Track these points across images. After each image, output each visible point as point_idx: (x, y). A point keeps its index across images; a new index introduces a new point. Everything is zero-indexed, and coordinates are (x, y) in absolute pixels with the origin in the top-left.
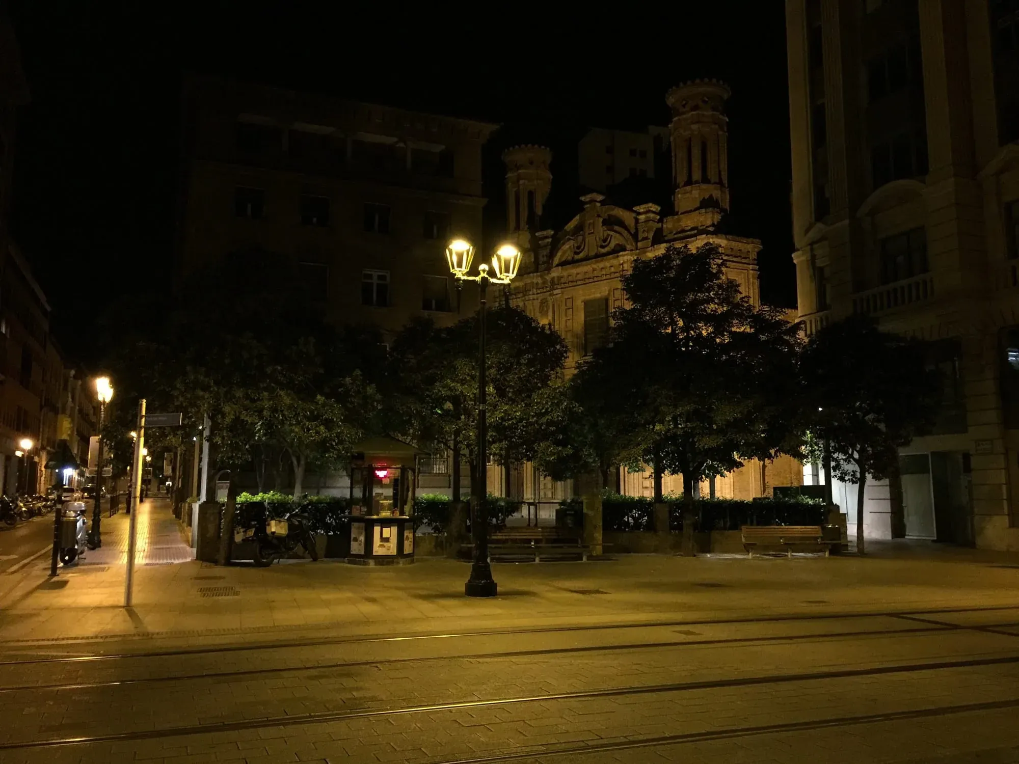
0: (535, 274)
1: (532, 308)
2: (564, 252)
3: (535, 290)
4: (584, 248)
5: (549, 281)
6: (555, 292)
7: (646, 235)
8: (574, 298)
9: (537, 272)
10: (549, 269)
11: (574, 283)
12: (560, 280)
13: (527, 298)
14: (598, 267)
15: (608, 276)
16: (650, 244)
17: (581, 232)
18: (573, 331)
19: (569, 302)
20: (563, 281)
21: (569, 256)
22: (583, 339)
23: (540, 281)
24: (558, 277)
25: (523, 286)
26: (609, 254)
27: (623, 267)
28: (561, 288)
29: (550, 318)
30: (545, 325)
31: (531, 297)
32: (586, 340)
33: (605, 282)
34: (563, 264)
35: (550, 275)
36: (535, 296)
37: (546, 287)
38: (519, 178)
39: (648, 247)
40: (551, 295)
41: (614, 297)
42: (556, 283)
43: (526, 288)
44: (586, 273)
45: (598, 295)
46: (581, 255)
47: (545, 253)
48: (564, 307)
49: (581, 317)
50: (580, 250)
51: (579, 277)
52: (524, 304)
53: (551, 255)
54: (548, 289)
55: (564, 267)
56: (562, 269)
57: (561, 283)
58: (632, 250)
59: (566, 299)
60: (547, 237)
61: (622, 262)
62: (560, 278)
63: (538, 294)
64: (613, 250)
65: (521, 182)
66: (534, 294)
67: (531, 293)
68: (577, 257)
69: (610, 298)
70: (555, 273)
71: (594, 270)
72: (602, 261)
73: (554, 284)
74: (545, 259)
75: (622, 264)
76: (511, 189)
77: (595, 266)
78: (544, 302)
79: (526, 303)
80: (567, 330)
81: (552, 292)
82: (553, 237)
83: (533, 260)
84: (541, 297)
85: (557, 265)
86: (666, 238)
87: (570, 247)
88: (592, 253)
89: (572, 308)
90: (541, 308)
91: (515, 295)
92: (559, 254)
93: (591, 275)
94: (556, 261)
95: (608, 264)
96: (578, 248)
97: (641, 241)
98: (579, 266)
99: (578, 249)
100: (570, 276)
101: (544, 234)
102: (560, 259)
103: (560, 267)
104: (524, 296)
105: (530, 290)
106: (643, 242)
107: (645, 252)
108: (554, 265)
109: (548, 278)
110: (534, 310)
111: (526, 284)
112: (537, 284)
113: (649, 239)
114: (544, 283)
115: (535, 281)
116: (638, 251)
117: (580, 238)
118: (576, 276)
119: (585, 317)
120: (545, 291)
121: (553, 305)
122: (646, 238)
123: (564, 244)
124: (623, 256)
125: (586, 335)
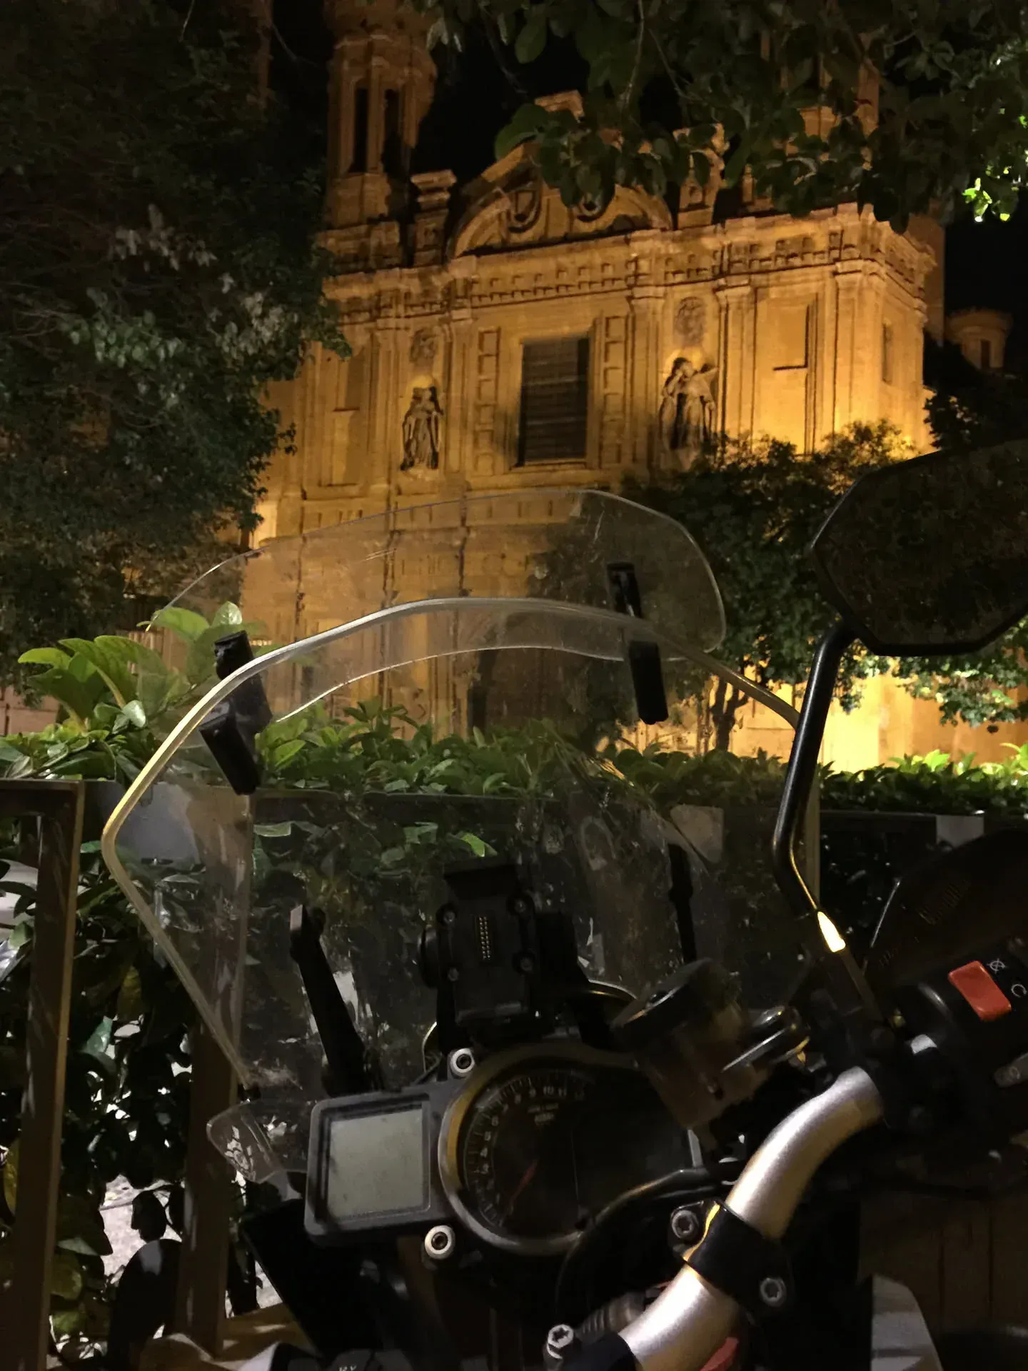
0: (406, 271)
1: (392, 347)
2: (484, 226)
3: (401, 309)
4: (537, 217)
5: (440, 290)
6: (456, 314)
7: (698, 198)
8: (503, 333)
9: (410, 264)
10: (442, 261)
11: (504, 296)
12: (471, 287)
13: (380, 322)
14: (573, 263)
15: (597, 287)
16: (709, 218)
17: (529, 184)
18: (495, 406)
19: (490, 343)
20: (476, 290)
21: (493, 235)
22: (517, 426)
23: (415, 287)
24: (465, 280)
25: (370, 299)
26: (599, 235)
27: (637, 267)
28: (473, 308)
29: (438, 373)
30: (423, 390)
31: (392, 323)
32: (523, 427)
33: (588, 298)
34: (480, 251)
35: (445, 274)
36: (402, 323)
37: (432, 304)
38: (370, 50)
39: (705, 226)
40: (442, 322)
41: (607, 335)
42: (460, 293)
43: (379, 300)
44: (537, 276)
45: (566, 330)
46: (528, 236)
47: (432, 226)
48: (474, 352)
49: (514, 377)
50: (526, 223)
51: (521, 284)
52: (372, 337)
53: (450, 230)
54: (436, 307)
55: (483, 257)
56: (478, 263)
57: (473, 296)
58: (663, 230)
59: (482, 335)
60: (438, 189)
61: (634, 255)
62: (469, 284)
63: (408, 317)
64: (611, 227)
65: (376, 61)
66: (398, 317)
67: (392, 312)
68: (516, 238)
69: (598, 337)
70: (460, 270)
71: (560, 271)
72: (584, 249)
73: (451, 297)
74: (432, 237)
75: (636, 260)
76: (349, 77)
77: (564, 260)
78: (421, 337)
79: (378, 334)
80: (480, 403)
81: (447, 314)
82: (453, 190)
83: (397, 240)
84: (415, 324)
85: (465, 254)
86: (751, 209)
87: (499, 215)
88: (557, 231)
89: (497, 355)
90: (417, 350)
91: (349, 314)
92: (473, 227)
93: (552, 282)
94: (464, 242)
95: (598, 259)
96: (521, 217)
97: (686, 210)
98: (521, 258)
99: (521, 221)
100: (496, 279)
101: (432, 182)
102: (471, 242)
103: (474, 258)
104: (373, 319)
105: (390, 306)
106: (689, 213)
107: (699, 236)
108: (459, 251)
109: (438, 282)
110: (397, 353)
111: (379, 294)
112: (408, 295)
113: (707, 207)
114: (426, 293)
115: (403, 287)
116: (678, 233)
117: (525, 199)
118: (513, 282)
119: (525, 378)
120: (427, 311)
121: (449, 347)
122: (702, 206)
123: (485, 205)
124: (644, 239)
125: (523, 418)
